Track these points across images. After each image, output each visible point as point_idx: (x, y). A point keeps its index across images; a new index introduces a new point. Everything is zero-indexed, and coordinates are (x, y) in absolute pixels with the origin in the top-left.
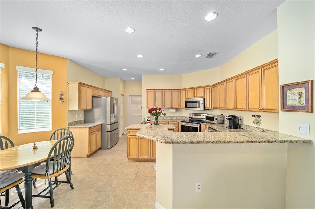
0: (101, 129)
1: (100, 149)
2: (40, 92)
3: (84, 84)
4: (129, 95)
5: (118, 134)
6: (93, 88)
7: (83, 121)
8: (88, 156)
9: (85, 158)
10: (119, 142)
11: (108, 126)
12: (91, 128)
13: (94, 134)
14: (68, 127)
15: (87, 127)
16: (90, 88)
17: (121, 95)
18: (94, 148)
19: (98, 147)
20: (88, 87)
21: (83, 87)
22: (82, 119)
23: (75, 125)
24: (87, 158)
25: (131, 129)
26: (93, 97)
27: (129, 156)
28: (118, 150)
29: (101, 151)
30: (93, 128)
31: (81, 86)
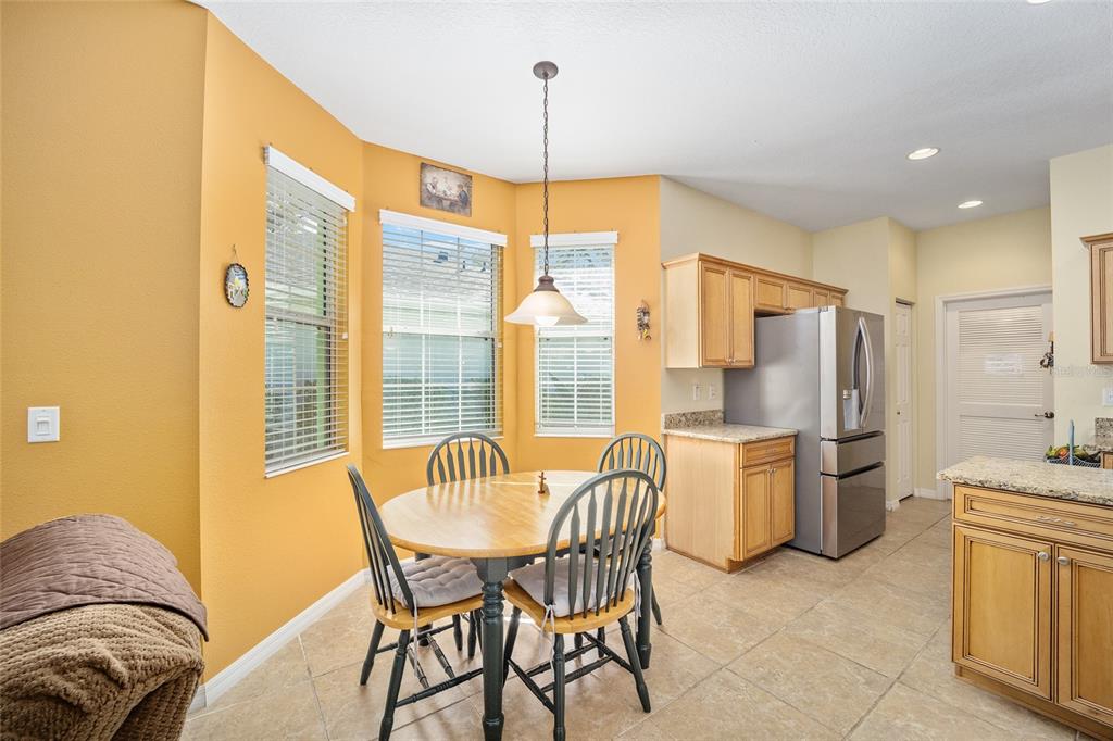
0: (795, 456)
1: (787, 545)
2: (557, 291)
3: (720, 262)
4: (946, 303)
5: (881, 492)
6: (758, 277)
7: (720, 415)
8: (736, 567)
9: (724, 570)
10: (889, 537)
11: (830, 451)
12: (748, 446)
13: (762, 475)
14: (665, 432)
15: (730, 440)
16: (742, 277)
17: (899, 302)
18: (761, 540)
19: (777, 536)
20: (737, 272)
21: (713, 276)
22: (718, 405)
23: (688, 426)
24: (729, 573)
25: (982, 486)
26: (759, 314)
27: (966, 653)
28: (880, 582)
29: (793, 558)
30: (759, 449)
31: (708, 270)
